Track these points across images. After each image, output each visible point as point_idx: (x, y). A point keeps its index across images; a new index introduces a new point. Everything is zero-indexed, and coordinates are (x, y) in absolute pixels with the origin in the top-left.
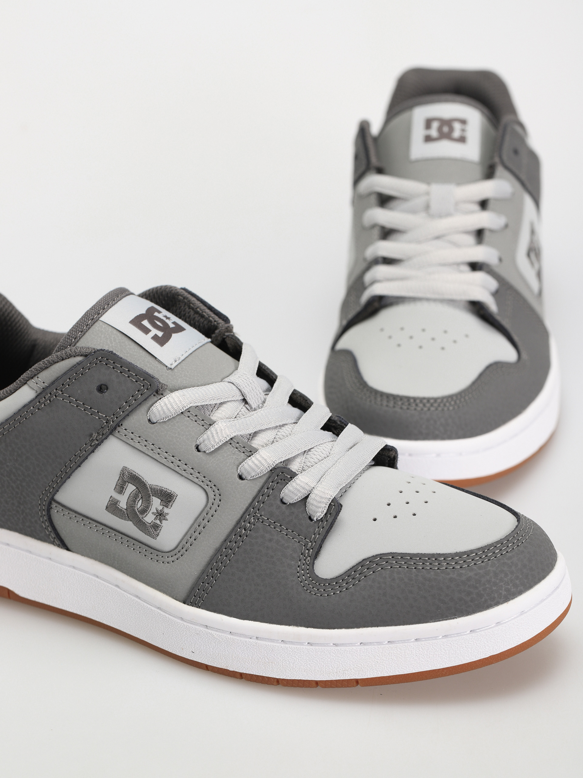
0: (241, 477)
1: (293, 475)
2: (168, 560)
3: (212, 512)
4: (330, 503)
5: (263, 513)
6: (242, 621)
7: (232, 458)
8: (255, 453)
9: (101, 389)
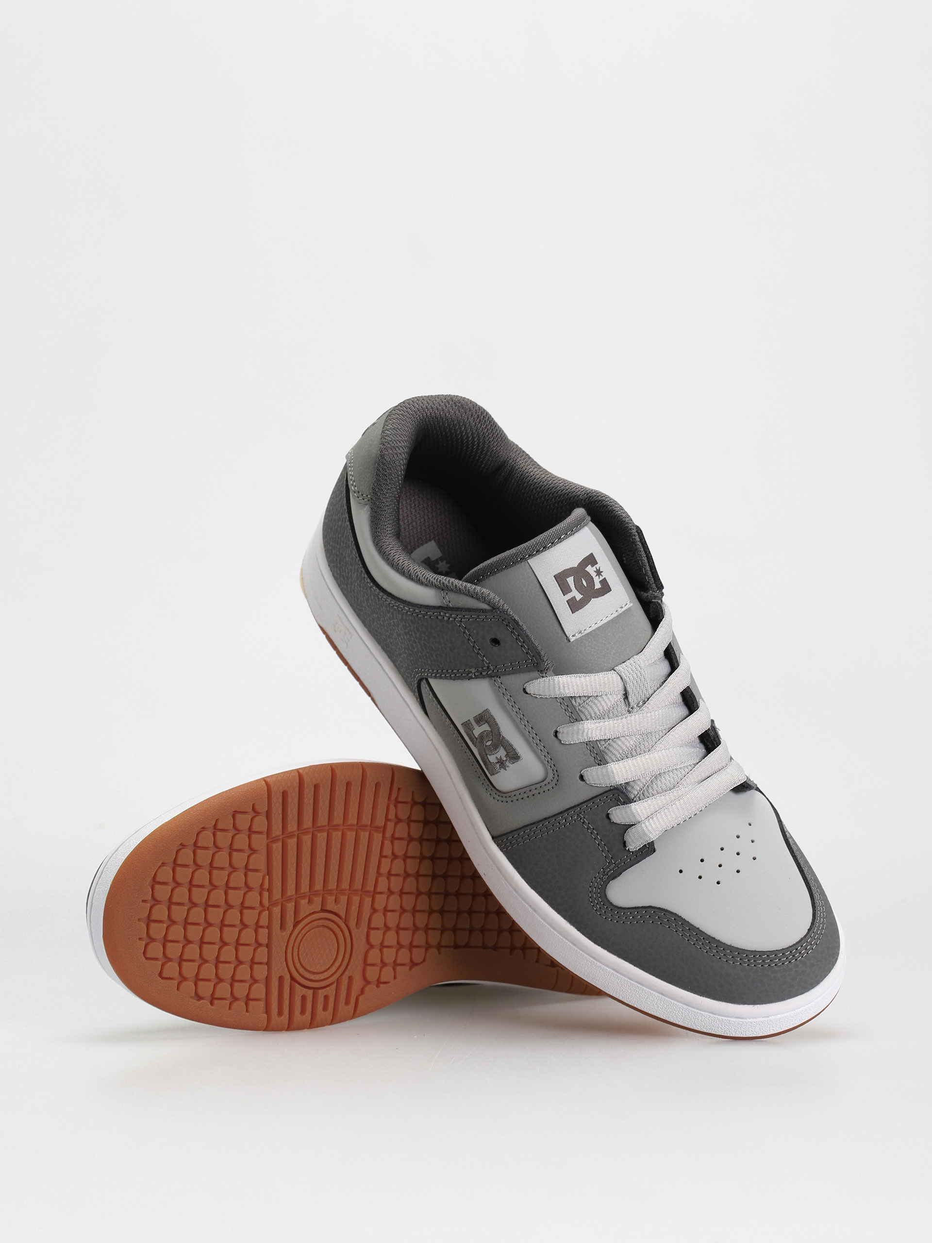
0: (582, 778)
1: (628, 801)
2: (495, 796)
3: (546, 789)
4: (645, 845)
5: (586, 817)
6: (530, 888)
7: (582, 757)
8: (604, 764)
9: (496, 642)
